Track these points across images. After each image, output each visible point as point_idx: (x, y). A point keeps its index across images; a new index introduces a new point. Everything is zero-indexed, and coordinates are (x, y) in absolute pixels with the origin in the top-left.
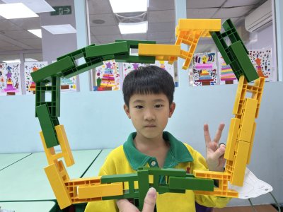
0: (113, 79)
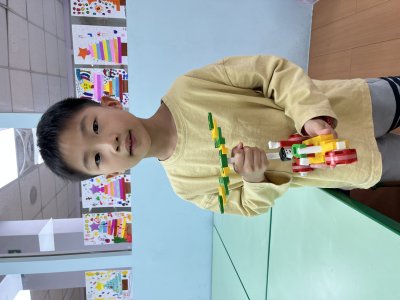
0: (115, 222)
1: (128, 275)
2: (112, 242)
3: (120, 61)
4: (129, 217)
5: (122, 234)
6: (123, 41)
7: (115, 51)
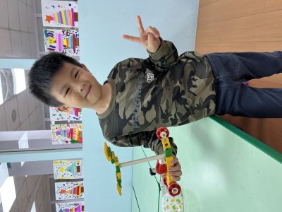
0: (72, 130)
1: (80, 163)
2: (69, 143)
3: (73, 25)
4: (80, 127)
5: (76, 138)
6: (75, 11)
7: (70, 18)
